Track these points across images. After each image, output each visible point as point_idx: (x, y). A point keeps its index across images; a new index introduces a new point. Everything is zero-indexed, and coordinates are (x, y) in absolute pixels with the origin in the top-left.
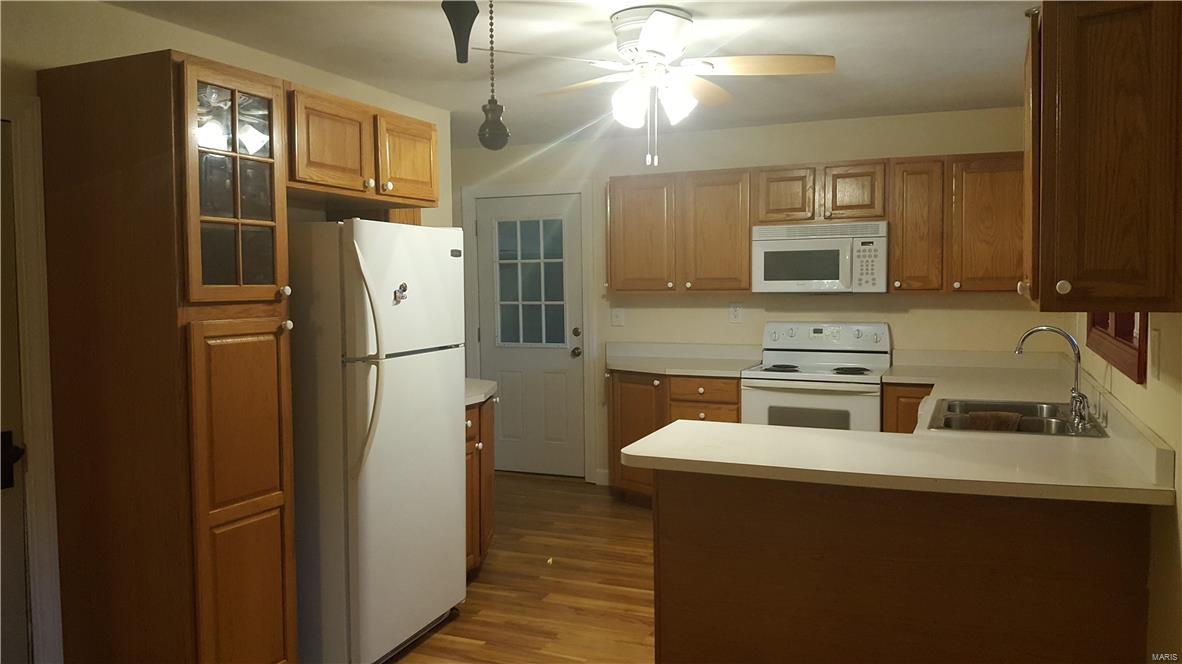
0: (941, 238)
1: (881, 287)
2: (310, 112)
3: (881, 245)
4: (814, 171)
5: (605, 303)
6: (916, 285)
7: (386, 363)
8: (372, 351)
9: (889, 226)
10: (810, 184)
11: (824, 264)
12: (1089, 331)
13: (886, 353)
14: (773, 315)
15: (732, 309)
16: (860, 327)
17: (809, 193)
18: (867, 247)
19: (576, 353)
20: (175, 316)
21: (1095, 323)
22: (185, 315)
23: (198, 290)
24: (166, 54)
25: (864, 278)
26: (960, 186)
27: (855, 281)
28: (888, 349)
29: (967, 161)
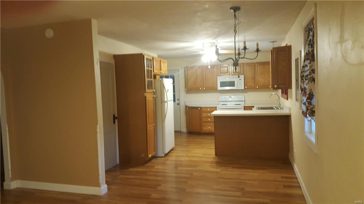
0: (254, 79)
1: (243, 88)
2: (155, 60)
3: (243, 80)
4: (229, 65)
5: (185, 93)
6: (250, 87)
7: (168, 102)
8: (166, 100)
9: (244, 76)
10: (228, 68)
11: (232, 84)
12: (282, 94)
13: (243, 101)
14: (221, 94)
15: (212, 94)
16: (239, 96)
17: (228, 70)
18: (240, 80)
19: (178, 104)
20: (144, 94)
21: (282, 93)
22: (146, 94)
23: (147, 91)
24: (142, 54)
25: (240, 86)
26: (258, 68)
27: (238, 87)
28: (244, 100)
29: (259, 63)
